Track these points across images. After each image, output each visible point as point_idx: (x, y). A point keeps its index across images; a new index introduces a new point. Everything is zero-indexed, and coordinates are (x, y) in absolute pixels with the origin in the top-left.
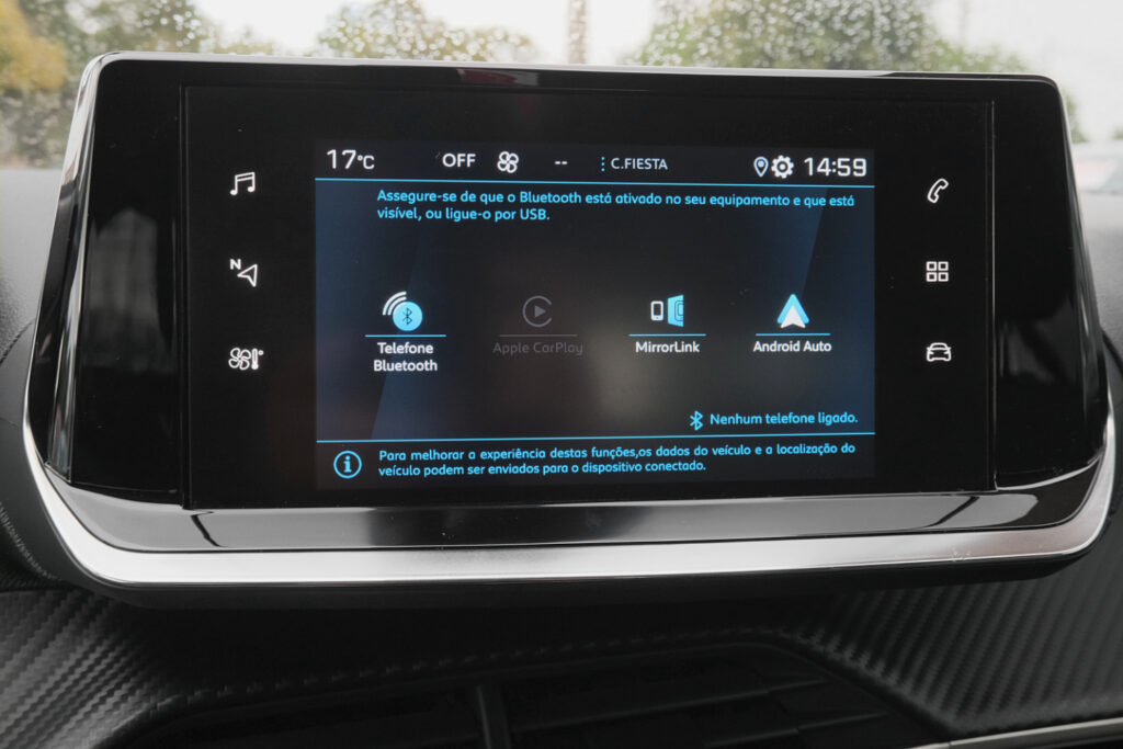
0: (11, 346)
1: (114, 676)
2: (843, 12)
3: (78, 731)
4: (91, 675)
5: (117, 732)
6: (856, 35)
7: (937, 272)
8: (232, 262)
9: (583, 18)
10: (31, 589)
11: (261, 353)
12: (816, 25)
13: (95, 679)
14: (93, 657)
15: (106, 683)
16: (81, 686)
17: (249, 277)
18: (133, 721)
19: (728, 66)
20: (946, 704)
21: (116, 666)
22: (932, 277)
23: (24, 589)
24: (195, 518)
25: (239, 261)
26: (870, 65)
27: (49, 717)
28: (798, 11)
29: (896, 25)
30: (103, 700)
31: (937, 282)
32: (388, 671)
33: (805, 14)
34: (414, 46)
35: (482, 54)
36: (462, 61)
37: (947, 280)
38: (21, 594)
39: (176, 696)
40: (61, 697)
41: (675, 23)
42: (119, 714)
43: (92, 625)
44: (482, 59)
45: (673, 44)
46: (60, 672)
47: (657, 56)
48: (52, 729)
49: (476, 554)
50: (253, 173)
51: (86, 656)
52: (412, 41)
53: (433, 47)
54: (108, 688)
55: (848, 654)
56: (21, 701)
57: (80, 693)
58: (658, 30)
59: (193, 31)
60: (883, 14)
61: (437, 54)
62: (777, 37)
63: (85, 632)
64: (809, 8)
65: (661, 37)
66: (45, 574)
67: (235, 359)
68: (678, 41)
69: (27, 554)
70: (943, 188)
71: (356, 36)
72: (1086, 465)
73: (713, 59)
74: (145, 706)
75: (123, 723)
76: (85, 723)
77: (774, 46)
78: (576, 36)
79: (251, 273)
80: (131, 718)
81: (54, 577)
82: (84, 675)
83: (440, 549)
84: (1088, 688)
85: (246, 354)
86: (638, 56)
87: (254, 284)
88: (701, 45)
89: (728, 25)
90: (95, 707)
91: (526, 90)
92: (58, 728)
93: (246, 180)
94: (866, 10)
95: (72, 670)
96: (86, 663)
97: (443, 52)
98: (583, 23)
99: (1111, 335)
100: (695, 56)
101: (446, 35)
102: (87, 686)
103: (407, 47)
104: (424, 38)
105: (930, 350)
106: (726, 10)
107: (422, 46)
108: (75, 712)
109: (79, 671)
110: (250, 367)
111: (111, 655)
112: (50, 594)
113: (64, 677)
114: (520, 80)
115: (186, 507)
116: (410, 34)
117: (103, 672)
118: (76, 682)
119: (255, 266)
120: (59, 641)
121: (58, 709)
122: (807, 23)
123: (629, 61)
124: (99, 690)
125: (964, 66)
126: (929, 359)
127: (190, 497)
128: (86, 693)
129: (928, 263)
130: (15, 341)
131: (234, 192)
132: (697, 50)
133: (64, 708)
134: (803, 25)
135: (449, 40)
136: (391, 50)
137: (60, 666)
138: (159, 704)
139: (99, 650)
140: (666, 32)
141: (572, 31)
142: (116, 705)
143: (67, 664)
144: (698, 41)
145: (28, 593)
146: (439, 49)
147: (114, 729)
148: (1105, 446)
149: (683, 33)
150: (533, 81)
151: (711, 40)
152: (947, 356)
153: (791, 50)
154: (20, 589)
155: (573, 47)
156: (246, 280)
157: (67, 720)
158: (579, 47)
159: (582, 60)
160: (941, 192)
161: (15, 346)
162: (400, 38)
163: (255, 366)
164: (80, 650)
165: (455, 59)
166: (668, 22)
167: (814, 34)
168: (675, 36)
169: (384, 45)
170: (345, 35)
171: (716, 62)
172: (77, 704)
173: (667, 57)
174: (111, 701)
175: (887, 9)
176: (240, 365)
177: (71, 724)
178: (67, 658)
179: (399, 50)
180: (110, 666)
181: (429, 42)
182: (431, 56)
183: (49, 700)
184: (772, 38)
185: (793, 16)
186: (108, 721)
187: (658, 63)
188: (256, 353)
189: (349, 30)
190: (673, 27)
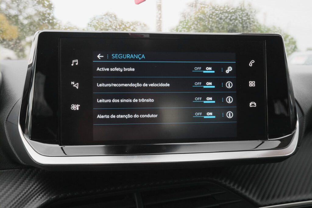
0: (15, 105)
1: (40, 191)
2: (229, 17)
3: (31, 205)
4: (34, 191)
5: (41, 205)
6: (233, 23)
7: (252, 84)
8: (72, 82)
9: (161, 19)
10: (18, 168)
11: (79, 106)
12: (222, 21)
13: (35, 192)
14: (34, 186)
15: (38, 192)
16: (32, 193)
17: (76, 86)
18: (45, 202)
19: (199, 32)
20: (258, 198)
21: (41, 188)
22: (251, 85)
23: (16, 169)
24: (62, 148)
25: (74, 82)
26: (237, 31)
27: (23, 201)
28: (217, 17)
29: (243, 21)
30: (37, 197)
31: (252, 87)
32: (111, 189)
33: (219, 18)
34: (116, 27)
35: (134, 29)
36: (129, 31)
37: (255, 86)
38: (15, 170)
39: (56, 196)
40: (26, 196)
41: (185, 20)
42: (42, 200)
43: (34, 178)
44: (135, 31)
45: (184, 26)
46: (26, 190)
47: (180, 29)
48: (24, 204)
49: (135, 156)
50: (77, 60)
51: (32, 186)
52: (116, 26)
53: (121, 27)
54: (39, 193)
55: (232, 185)
56: (16, 197)
57: (31, 195)
58: (181, 22)
59: (59, 24)
60: (240, 18)
61: (122, 29)
62: (212, 24)
63: (32, 180)
64: (220, 16)
65: (181, 24)
66: (23, 163)
67: (72, 107)
68: (186, 25)
69: (19, 158)
70: (253, 62)
71: (101, 25)
72: (291, 133)
73: (195, 30)
74: (48, 198)
75: (43, 202)
76: (33, 202)
77: (211, 26)
78: (159, 24)
79: (77, 85)
80: (45, 201)
81: (26, 164)
82: (32, 191)
83: (125, 155)
84: (295, 194)
85: (75, 106)
86: (175, 29)
87: (77, 88)
88: (192, 26)
89: (199, 21)
90: (35, 199)
91: (146, 39)
92: (26, 204)
93: (75, 62)
94: (235, 17)
95: (29, 189)
96: (33, 188)
97: (124, 29)
98: (161, 21)
99: (298, 100)
100: (190, 29)
101: (125, 24)
102: (33, 193)
103: (114, 27)
104: (119, 25)
105: (251, 104)
106: (198, 17)
107: (118, 27)
108: (30, 200)
109: (31, 190)
110: (76, 109)
111: (39, 185)
112: (23, 170)
113: (27, 191)
114: (145, 36)
115: (60, 145)
116: (115, 24)
117: (37, 190)
118: (30, 192)
119: (78, 84)
120: (26, 182)
121: (26, 199)
122: (220, 20)
123: (173, 31)
124: (36, 194)
125: (262, 31)
126: (250, 106)
127: (61, 143)
128: (33, 195)
129: (250, 82)
130: (16, 103)
131: (72, 65)
132: (191, 28)
133: (27, 199)
134: (218, 21)
135: (125, 25)
136: (110, 28)
137: (26, 188)
138: (52, 198)
139: (36, 184)
140: (183, 23)
141: (157, 23)
142: (41, 198)
143: (28, 188)
144: (191, 25)
145: (17, 170)
146: (123, 28)
147: (40, 204)
148: (296, 128)
149: (187, 23)
150: (148, 36)
151: (194, 25)
152: (255, 105)
153: (216, 27)
154: (15, 169)
155: (158, 27)
156: (76, 87)
157: (28, 202)
158: (160, 27)
159: (160, 30)
160: (253, 64)
161: (16, 104)
162: (112, 25)
163: (78, 109)
164: (31, 184)
165: (127, 31)
166: (183, 20)
167: (222, 23)
168: (185, 24)
169: (108, 27)
170: (98, 24)
171: (196, 31)
172: (31, 198)
173: (183, 29)
174: (39, 197)
175: (241, 17)
176: (74, 109)
177: (29, 203)
178: (28, 186)
179: (112, 28)
180: (39, 188)
181: (120, 26)
182: (120, 30)
183: (23, 197)
184: (210, 24)
185: (216, 19)
186: (39, 202)
187: (181, 31)
188: (78, 106)
189: (99, 23)
190: (184, 22)
